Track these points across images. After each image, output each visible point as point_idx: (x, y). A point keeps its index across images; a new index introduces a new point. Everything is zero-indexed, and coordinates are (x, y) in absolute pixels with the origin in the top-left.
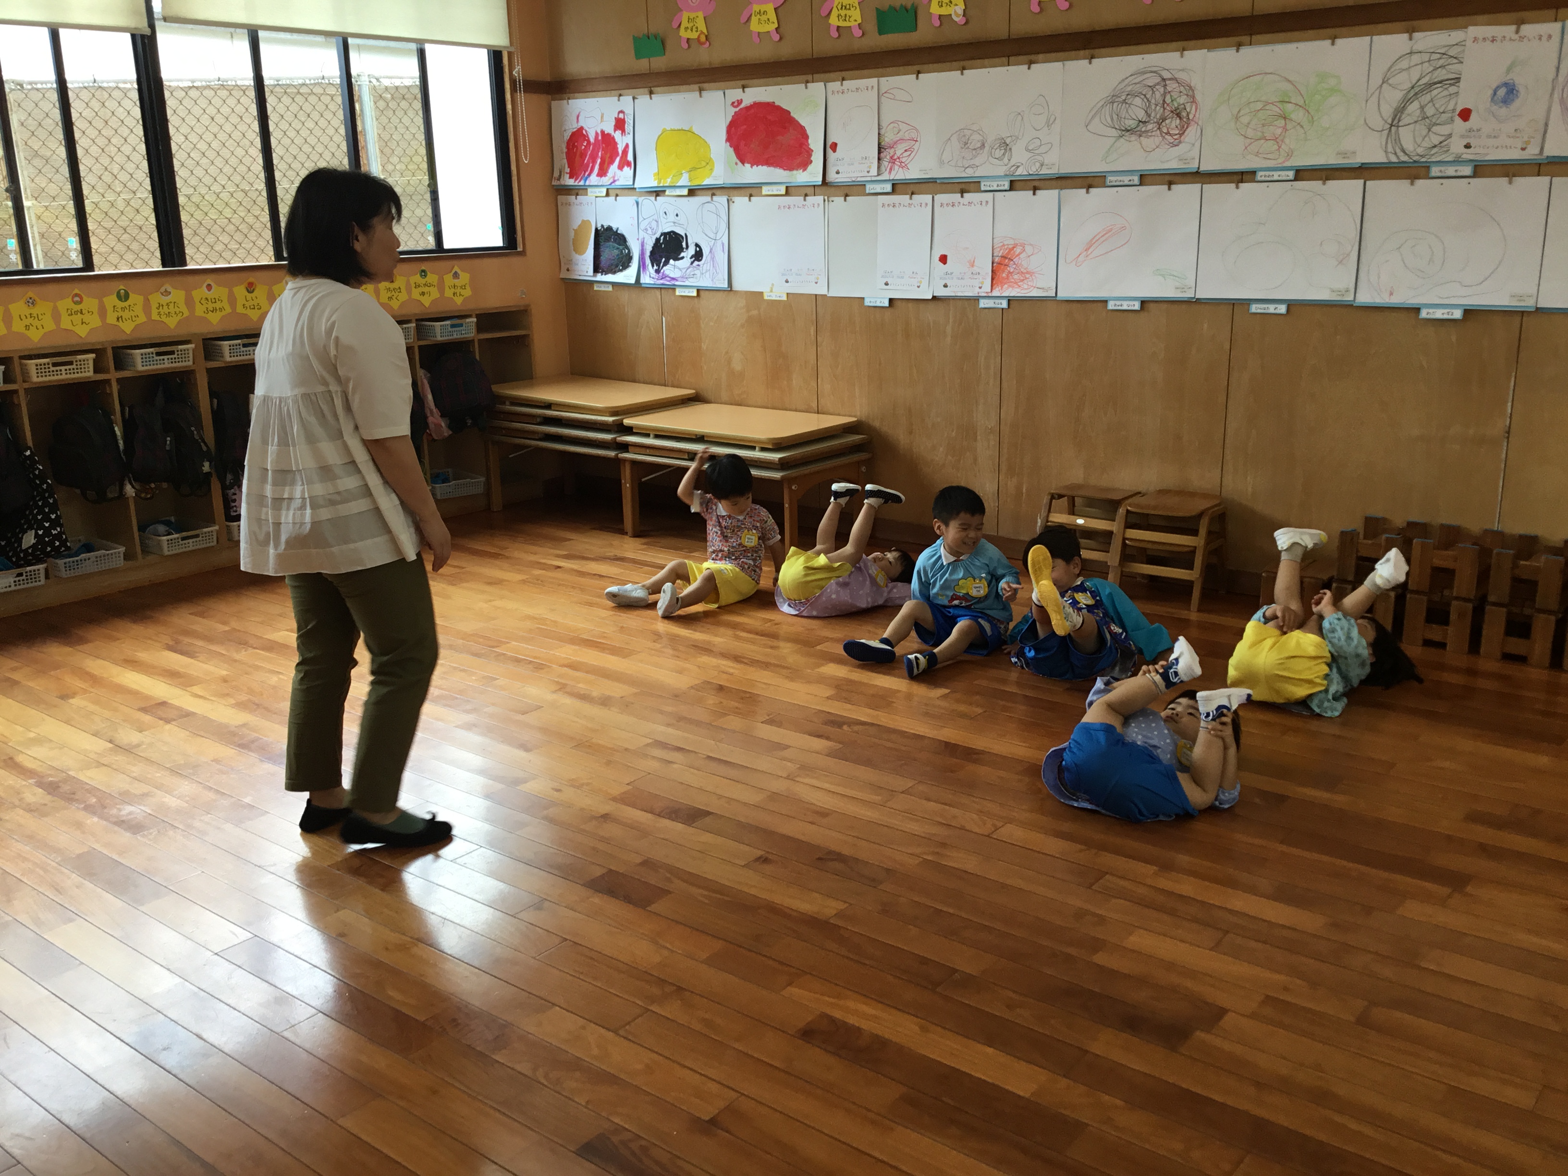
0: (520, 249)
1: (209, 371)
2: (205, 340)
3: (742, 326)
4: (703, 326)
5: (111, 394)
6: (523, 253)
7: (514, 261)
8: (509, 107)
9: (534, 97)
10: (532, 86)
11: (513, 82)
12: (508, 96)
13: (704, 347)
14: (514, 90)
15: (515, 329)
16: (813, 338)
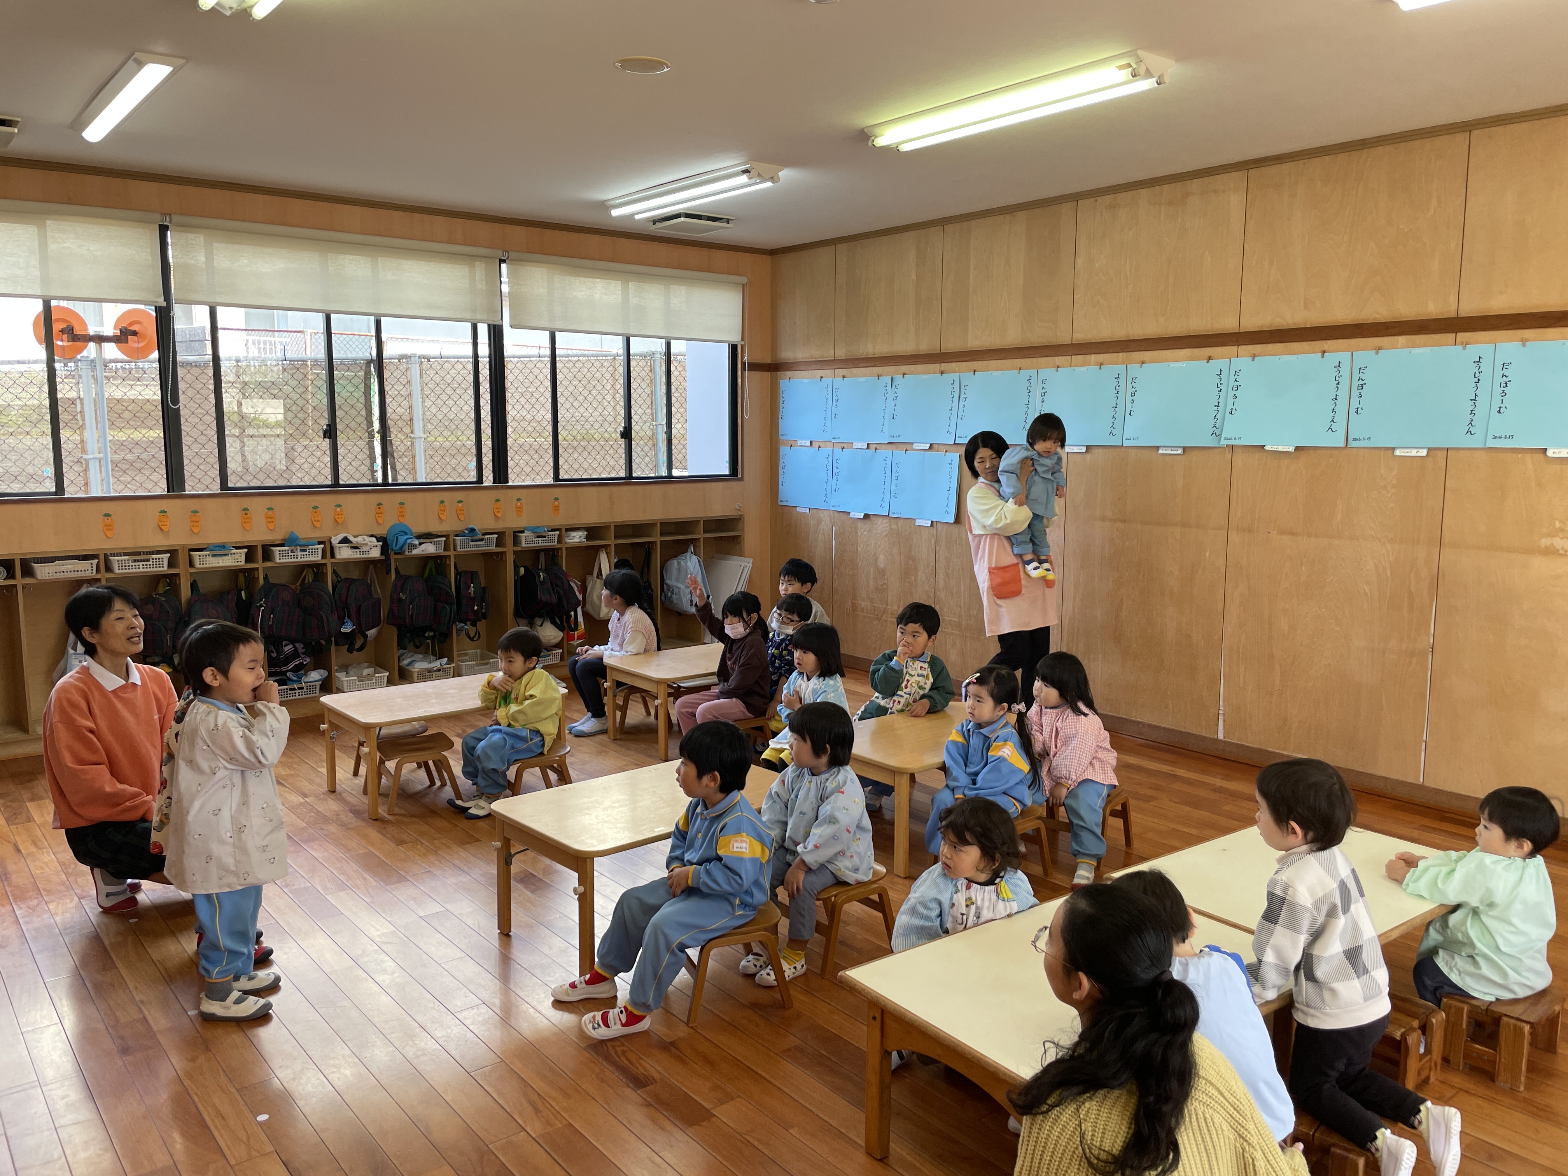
0: (740, 476)
1: (515, 552)
2: (514, 532)
3: (886, 536)
4: (859, 534)
5: (450, 565)
6: (742, 479)
7: (735, 484)
8: (739, 380)
9: (757, 375)
10: (754, 367)
11: (743, 364)
12: (739, 373)
13: (860, 549)
14: (743, 369)
15: (732, 531)
16: (933, 547)
